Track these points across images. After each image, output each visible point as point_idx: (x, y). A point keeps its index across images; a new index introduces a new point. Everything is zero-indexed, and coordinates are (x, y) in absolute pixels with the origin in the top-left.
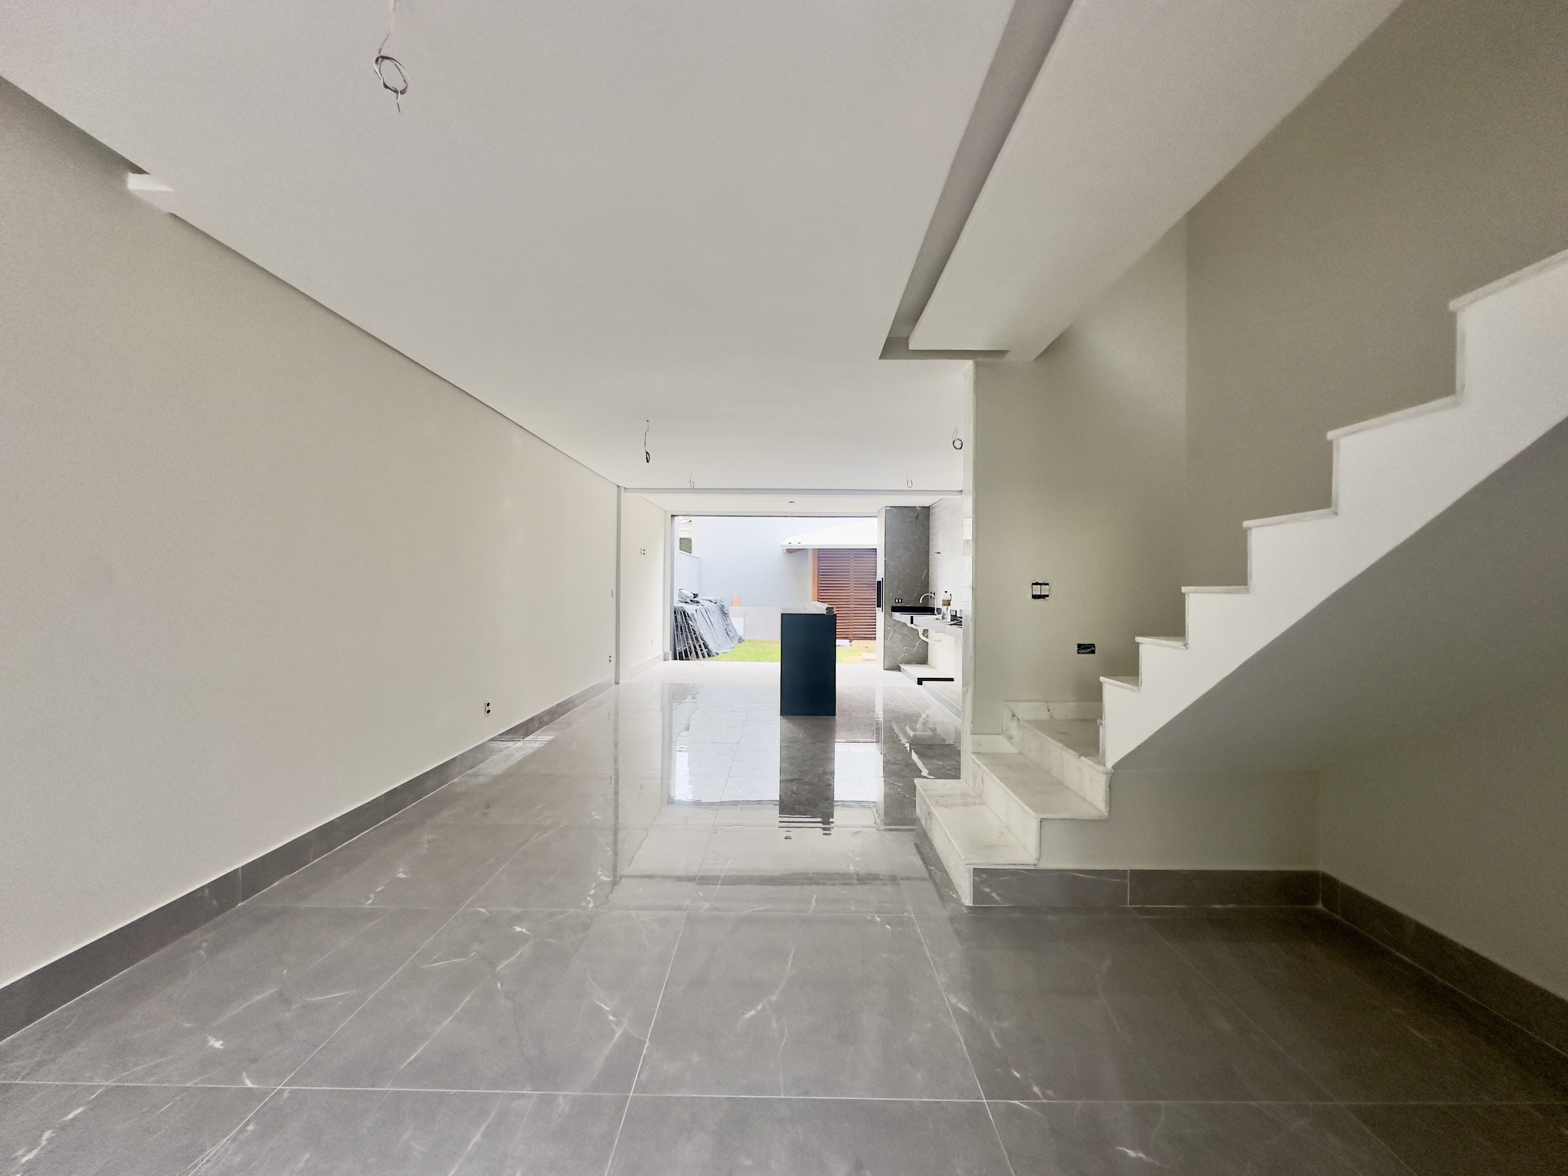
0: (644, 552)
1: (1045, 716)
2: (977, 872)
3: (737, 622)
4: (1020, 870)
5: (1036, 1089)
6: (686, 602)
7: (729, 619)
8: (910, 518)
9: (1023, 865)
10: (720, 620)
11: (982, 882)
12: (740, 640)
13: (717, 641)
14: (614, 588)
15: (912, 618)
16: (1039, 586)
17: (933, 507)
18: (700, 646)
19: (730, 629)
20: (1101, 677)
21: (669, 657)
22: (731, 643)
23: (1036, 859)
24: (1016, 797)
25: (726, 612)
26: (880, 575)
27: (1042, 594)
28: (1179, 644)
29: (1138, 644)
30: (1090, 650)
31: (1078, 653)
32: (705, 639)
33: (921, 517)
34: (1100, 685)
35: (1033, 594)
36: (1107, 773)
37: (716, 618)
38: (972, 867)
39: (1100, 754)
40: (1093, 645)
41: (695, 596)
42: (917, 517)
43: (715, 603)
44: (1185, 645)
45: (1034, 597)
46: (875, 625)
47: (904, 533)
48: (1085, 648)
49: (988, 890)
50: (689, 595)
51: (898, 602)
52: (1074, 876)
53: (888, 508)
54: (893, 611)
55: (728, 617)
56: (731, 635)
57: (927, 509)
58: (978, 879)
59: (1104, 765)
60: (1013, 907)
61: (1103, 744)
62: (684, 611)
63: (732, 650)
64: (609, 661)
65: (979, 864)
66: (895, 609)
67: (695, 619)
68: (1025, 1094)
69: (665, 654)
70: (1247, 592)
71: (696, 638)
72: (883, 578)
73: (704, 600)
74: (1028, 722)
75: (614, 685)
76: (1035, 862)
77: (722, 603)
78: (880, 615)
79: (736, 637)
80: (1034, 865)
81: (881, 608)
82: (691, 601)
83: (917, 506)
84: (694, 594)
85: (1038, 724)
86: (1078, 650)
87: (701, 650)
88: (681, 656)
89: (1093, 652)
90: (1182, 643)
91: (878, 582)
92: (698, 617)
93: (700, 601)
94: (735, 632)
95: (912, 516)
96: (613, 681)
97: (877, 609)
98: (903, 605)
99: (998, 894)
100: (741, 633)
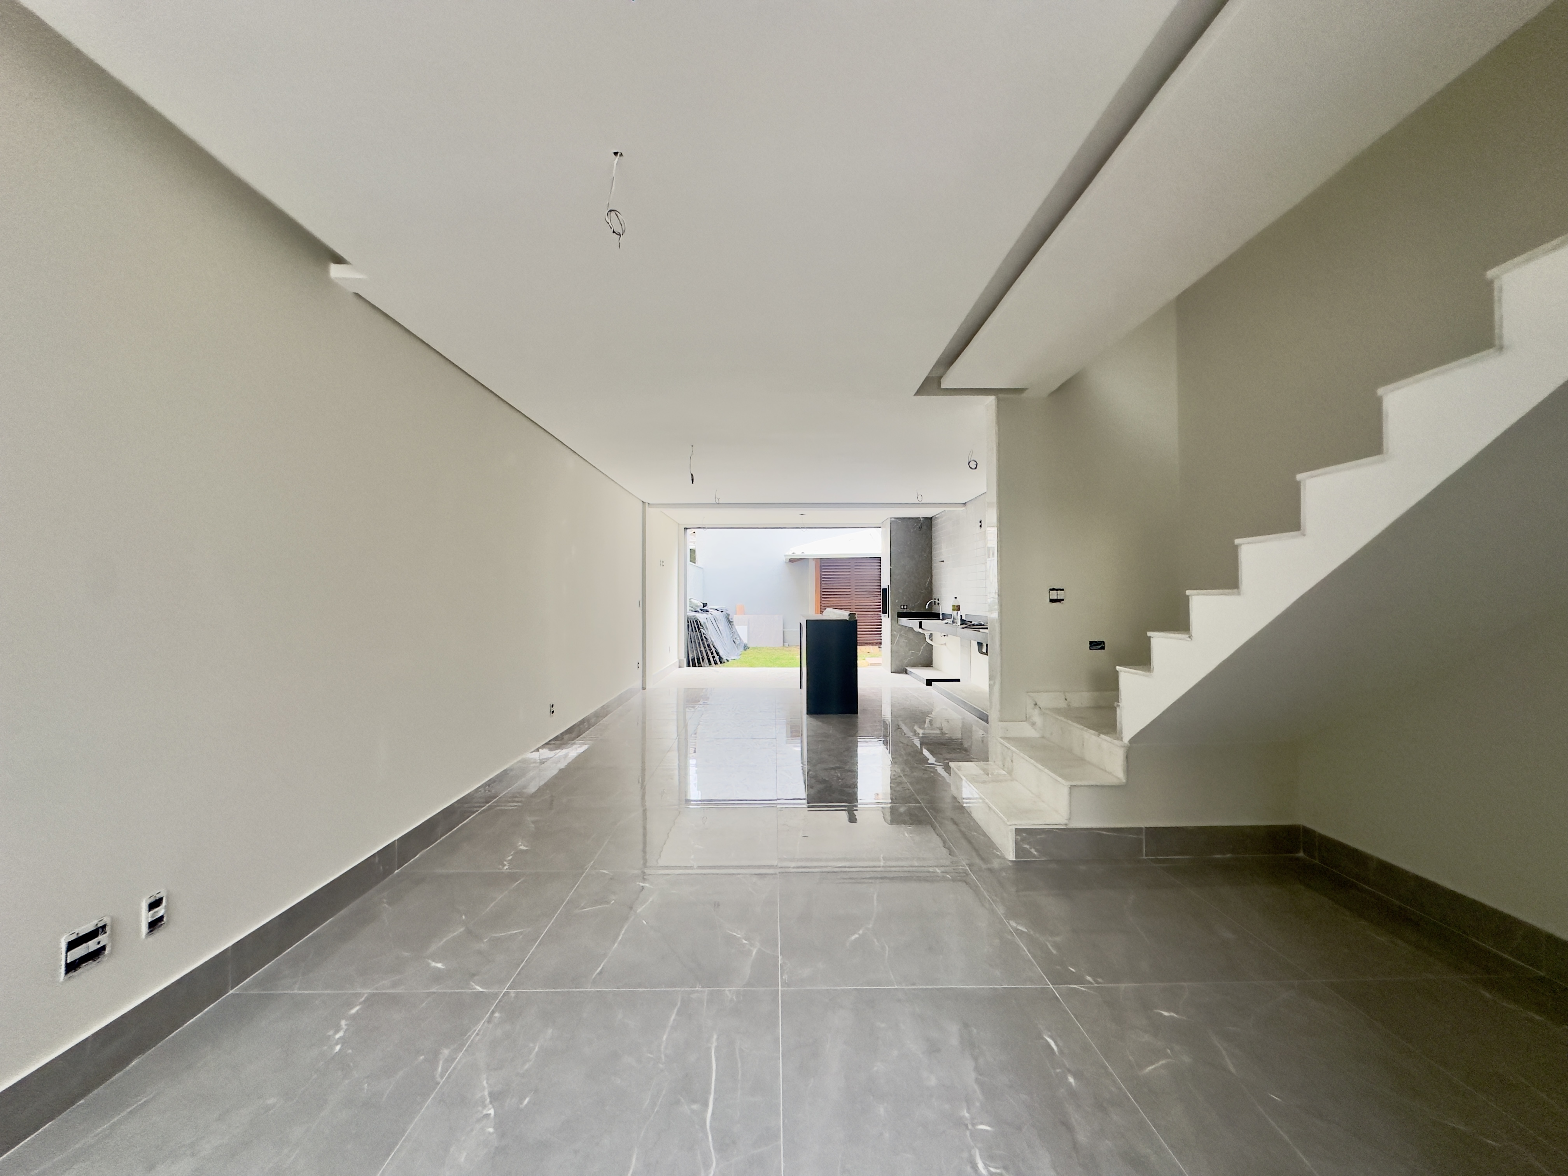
0: (663, 564)
1: (1063, 704)
2: (1018, 831)
3: (742, 630)
4: (1054, 829)
5: (1089, 978)
6: (696, 612)
7: (735, 627)
8: (914, 528)
9: (1056, 824)
10: (727, 628)
11: (1023, 840)
12: (746, 648)
13: (726, 649)
14: (640, 598)
15: (920, 624)
16: (1056, 591)
17: (936, 518)
18: (712, 653)
19: (736, 637)
20: (1117, 667)
21: (684, 665)
22: (738, 650)
23: (1067, 820)
24: (1046, 770)
25: (731, 621)
26: (886, 583)
27: (1058, 598)
28: (1185, 636)
29: (1150, 637)
30: (1100, 646)
31: (1090, 649)
32: (716, 647)
33: (924, 527)
34: (1117, 673)
35: (1051, 598)
36: (1124, 747)
37: (723, 625)
38: (1014, 828)
39: (1118, 732)
40: (1103, 642)
41: (705, 605)
42: (920, 528)
43: (722, 612)
44: (1190, 637)
45: (1052, 601)
46: (881, 631)
47: (908, 543)
48: (1097, 645)
49: (1027, 846)
50: (699, 605)
51: (904, 608)
52: (1099, 834)
53: (893, 520)
54: (898, 617)
55: (733, 625)
56: (737, 642)
57: (929, 521)
58: (1019, 838)
59: (1122, 741)
60: (1049, 860)
61: (1120, 723)
62: (696, 619)
63: (740, 656)
64: (637, 667)
65: (1020, 825)
66: (901, 615)
67: (707, 628)
68: (1082, 982)
69: (680, 661)
70: (1239, 594)
71: (709, 646)
72: (888, 586)
73: (713, 609)
74: (1049, 709)
75: (641, 691)
76: (1066, 822)
77: (728, 612)
78: (886, 621)
79: (741, 644)
80: (1066, 824)
81: (887, 614)
82: (701, 610)
83: (920, 517)
84: (703, 604)
85: (1058, 711)
86: (1090, 647)
87: (714, 657)
88: (694, 662)
89: (1103, 648)
90: (1187, 636)
91: (883, 589)
92: (709, 625)
93: (710, 610)
94: (741, 639)
95: (915, 526)
96: (641, 687)
97: (883, 615)
98: (908, 610)
99: (1037, 850)
100: (745, 641)
